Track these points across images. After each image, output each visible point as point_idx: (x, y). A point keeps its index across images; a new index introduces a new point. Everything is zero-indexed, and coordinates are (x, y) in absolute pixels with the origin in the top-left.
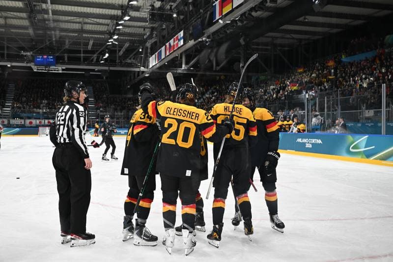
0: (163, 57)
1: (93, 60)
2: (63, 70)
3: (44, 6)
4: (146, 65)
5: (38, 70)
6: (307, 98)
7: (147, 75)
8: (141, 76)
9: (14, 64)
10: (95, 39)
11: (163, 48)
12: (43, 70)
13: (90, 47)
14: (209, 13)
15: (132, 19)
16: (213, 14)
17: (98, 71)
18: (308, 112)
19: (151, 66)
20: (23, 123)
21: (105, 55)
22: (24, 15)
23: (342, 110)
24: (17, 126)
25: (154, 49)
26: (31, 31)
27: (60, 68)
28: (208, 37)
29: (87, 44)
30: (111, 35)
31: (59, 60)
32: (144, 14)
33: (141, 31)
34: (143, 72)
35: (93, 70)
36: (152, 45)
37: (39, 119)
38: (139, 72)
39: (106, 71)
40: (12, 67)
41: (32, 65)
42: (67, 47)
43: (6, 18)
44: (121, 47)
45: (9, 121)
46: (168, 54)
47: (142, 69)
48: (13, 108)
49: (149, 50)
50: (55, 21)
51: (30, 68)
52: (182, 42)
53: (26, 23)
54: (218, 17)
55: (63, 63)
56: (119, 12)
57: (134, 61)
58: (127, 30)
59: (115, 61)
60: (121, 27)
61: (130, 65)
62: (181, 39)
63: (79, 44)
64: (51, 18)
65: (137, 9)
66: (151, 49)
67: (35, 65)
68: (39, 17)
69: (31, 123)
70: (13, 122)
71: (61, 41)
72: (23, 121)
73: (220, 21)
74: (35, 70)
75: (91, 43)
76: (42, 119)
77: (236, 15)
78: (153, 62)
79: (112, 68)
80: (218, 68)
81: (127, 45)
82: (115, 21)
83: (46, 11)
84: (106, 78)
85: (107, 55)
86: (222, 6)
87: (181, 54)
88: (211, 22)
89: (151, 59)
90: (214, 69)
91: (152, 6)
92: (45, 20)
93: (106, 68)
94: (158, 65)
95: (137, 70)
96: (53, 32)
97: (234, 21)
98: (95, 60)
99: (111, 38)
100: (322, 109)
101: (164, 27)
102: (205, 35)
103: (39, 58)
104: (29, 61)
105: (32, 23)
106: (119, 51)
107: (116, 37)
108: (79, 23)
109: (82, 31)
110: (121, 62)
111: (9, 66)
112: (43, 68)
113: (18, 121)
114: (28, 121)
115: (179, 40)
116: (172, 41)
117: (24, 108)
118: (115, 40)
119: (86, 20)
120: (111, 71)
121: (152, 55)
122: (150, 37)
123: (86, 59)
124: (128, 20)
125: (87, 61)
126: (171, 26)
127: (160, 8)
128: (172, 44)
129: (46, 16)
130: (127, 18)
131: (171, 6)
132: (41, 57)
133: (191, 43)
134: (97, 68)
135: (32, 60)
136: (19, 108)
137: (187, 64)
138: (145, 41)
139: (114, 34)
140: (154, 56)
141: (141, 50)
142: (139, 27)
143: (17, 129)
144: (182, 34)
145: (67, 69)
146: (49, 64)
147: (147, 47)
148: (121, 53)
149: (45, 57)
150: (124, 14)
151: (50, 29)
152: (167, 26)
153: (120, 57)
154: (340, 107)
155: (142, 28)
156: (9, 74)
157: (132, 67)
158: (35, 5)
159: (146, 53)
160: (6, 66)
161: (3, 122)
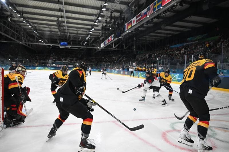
0: (106, 43)
1: (81, 44)
2: (70, 47)
3: (64, 24)
4: (100, 46)
6: (158, 60)
7: (100, 50)
8: (98, 51)
9: (53, 45)
10: (82, 37)
11: (106, 40)
13: (80, 39)
14: (123, 28)
15: (95, 30)
16: (124, 29)
17: (83, 48)
18: (158, 65)
19: (101, 47)
21: (85, 42)
22: (57, 27)
23: (170, 64)
25: (103, 40)
26: (59, 33)
27: (69, 47)
28: (122, 37)
29: (79, 38)
30: (88, 35)
31: (69, 44)
32: (100, 28)
33: (98, 34)
34: (99, 49)
35: (81, 48)
36: (102, 39)
37: (61, 65)
38: (97, 49)
39: (85, 48)
40: (52, 46)
41: (59, 45)
42: (72, 39)
43: (50, 28)
44: (91, 39)
45: (51, 65)
46: (108, 43)
47: (98, 48)
49: (101, 41)
50: (67, 30)
51: (59, 46)
52: (113, 39)
53: (57, 30)
54: (126, 30)
55: (70, 45)
56: (90, 27)
57: (96, 45)
58: (94, 34)
59: (89, 45)
60: (91, 32)
61: (94, 46)
62: (113, 37)
63: (76, 38)
64: (66, 29)
65: (97, 26)
66: (102, 41)
67: (60, 45)
68: (62, 28)
69: (58, 66)
71: (70, 37)
72: (56, 65)
73: (127, 31)
74: (60, 47)
75: (80, 38)
77: (133, 29)
78: (102, 45)
79: (87, 47)
80: (126, 48)
81: (93, 39)
82: (89, 30)
83: (64, 26)
84: (86, 51)
85: (86, 42)
86: (128, 26)
87: (113, 43)
88: (124, 31)
89: (102, 44)
90: (124, 48)
91: (103, 25)
92: (64, 29)
93: (85, 47)
94: (104, 47)
95: (97, 48)
96: (67, 34)
97: (132, 31)
98: (82, 44)
99: (88, 36)
100: (163, 64)
101: (107, 33)
102: (121, 36)
103: (62, 43)
104: (58, 44)
105: (59, 30)
106: (90, 41)
107: (89, 36)
108: (76, 30)
109: (77, 34)
110: (91, 45)
112: (63, 46)
113: (54, 65)
114: (57, 65)
115: (112, 38)
116: (109, 38)
118: (89, 37)
119: (79, 30)
120: (87, 48)
121: (102, 43)
122: (102, 36)
123: (78, 44)
124: (94, 30)
125: (79, 44)
126: (109, 33)
127: (105, 26)
128: (109, 39)
129: (64, 28)
130: (93, 29)
131: (109, 25)
133: (117, 39)
134: (82, 47)
135: (60, 44)
137: (114, 46)
138: (100, 38)
139: (89, 35)
140: (103, 43)
141: (98, 41)
142: (98, 33)
143: (54, 68)
144: (113, 35)
145: (72, 47)
146: (65, 45)
147: (100, 40)
148: (91, 42)
149: (64, 43)
150: (92, 28)
151: (66, 33)
152: (107, 32)
153: (91, 43)
154: (169, 63)
155: (99, 33)
156: (51, 48)
157: (95, 47)
158: (60, 24)
159: (100, 42)
160: (50, 46)
161: (49, 65)
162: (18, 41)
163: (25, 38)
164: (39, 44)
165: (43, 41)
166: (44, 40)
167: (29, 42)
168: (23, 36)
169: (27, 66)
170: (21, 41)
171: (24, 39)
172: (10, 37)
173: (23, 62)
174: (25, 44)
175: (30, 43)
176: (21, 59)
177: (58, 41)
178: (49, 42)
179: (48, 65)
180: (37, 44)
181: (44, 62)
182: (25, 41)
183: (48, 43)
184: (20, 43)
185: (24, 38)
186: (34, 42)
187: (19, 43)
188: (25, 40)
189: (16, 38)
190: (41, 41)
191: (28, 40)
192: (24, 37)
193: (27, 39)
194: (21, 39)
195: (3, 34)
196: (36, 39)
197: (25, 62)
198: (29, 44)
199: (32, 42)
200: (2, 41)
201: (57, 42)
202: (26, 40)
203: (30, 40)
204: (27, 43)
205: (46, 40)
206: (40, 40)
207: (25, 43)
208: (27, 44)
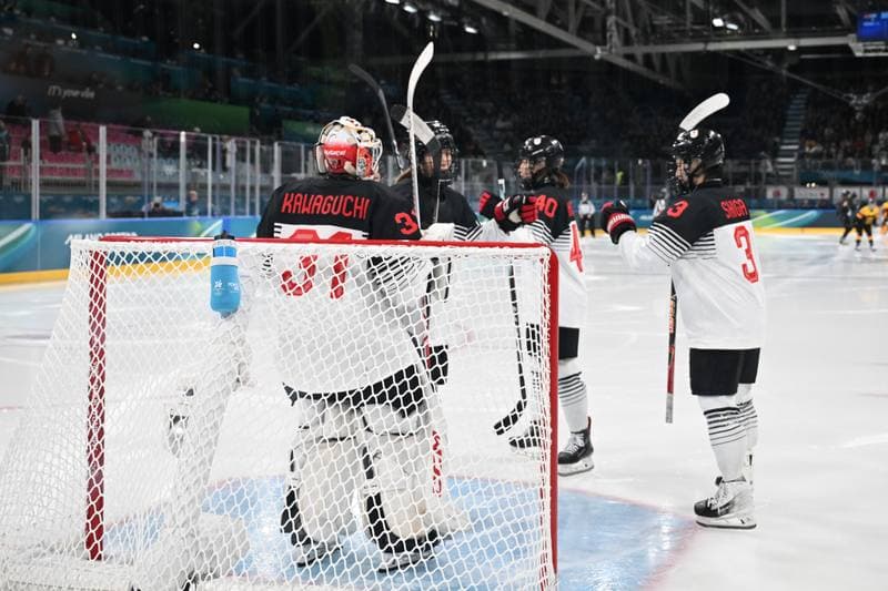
5: (866, 51)
9: (806, 42)
12: (879, 50)
20: (827, 196)
24: (812, 205)
37: (869, 184)
40: (800, 50)
41: (851, 40)
45: (791, 193)
48: (802, 156)
51: (846, 49)
67: (860, 39)
70: (802, 193)
72: (826, 192)
74: (859, 54)
76: (878, 185)
103: (869, 20)
104: (844, 32)
111: (792, 48)
112: (880, 44)
113: (813, 192)
114: (840, 191)
117: (830, 156)
132: (874, 16)
135: (854, 26)
136: (817, 156)
143: (812, 214)
156: (793, 67)
160: (785, 49)
161: (777, 194)
162: (586, 47)
163: (625, 19)
164: (712, 47)
165: (734, 21)
166: (745, 14)
167: (646, 43)
168: (613, 5)
169: (639, 202)
170: (603, 42)
171: (618, 25)
172: (540, 25)
173: (611, 182)
174: (630, 57)
175: (655, 49)
176: (604, 163)
177: (842, 12)
178: (775, 23)
179: (770, 194)
180: (699, 47)
181: (743, 169)
182: (627, 41)
183: (767, 37)
184: (599, 53)
185: (620, 21)
186: (683, 36)
187: (590, 58)
188: (626, 31)
189: (572, 26)
190: (724, 28)
191: (645, 31)
192: (617, 15)
193: (636, 25)
194: (604, 29)
195: (506, 13)
196: (689, 15)
197: (625, 179)
198: (648, 58)
199: (667, 38)
200: (503, 56)
201: (838, 20)
202: (633, 32)
203: (654, 27)
204: (639, 50)
205: (758, 16)
206: (718, 22)
207: (628, 50)
208: (640, 59)
